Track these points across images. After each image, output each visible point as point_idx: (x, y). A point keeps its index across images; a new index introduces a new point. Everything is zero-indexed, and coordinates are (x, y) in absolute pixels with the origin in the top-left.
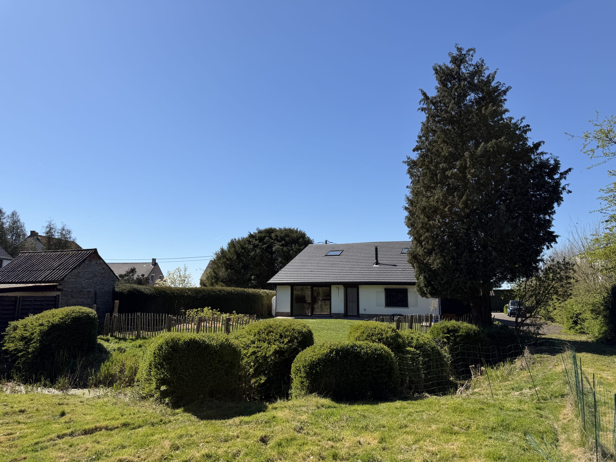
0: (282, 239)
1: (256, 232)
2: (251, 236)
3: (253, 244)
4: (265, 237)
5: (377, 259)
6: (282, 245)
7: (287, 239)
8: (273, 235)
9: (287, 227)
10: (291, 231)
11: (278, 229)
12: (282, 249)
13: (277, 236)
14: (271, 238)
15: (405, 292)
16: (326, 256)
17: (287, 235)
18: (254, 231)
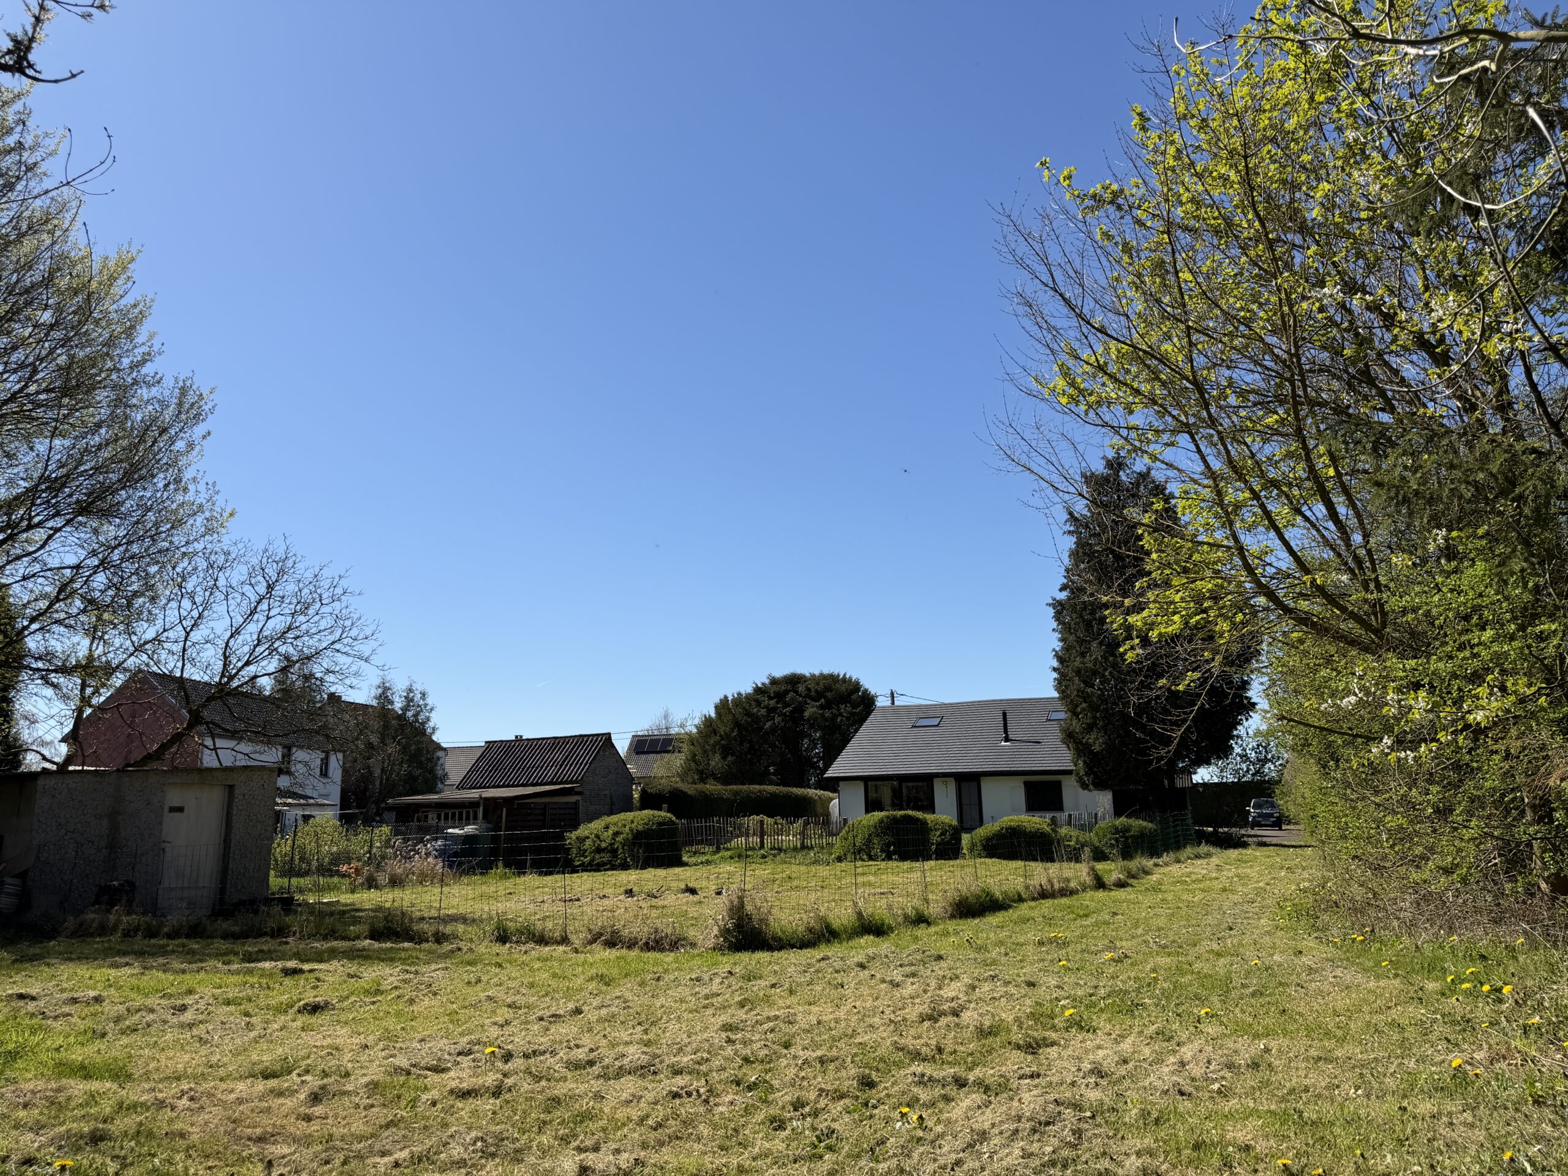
0: (820, 695)
1: (767, 681)
2: (758, 690)
3: (766, 707)
4: (786, 692)
5: (1006, 731)
6: (822, 707)
7: (829, 695)
8: (801, 688)
9: (826, 671)
10: (833, 679)
11: (808, 675)
12: (822, 715)
13: (809, 690)
14: (796, 692)
15: (1058, 785)
16: (914, 727)
17: (828, 688)
18: (762, 679)
